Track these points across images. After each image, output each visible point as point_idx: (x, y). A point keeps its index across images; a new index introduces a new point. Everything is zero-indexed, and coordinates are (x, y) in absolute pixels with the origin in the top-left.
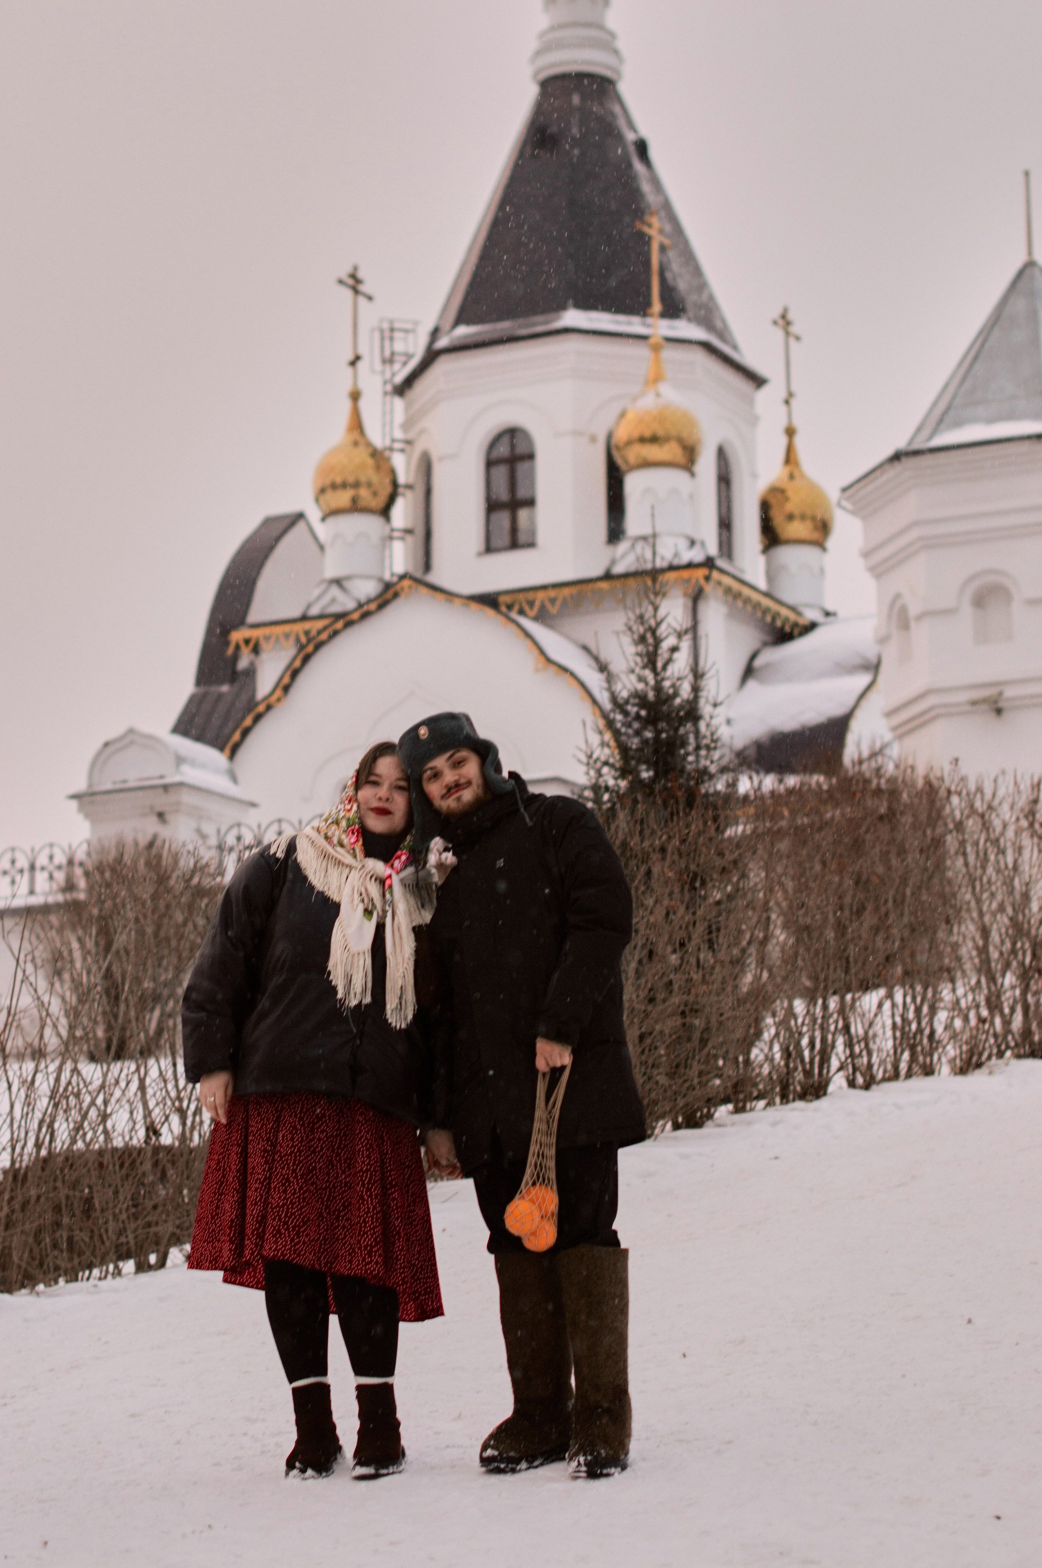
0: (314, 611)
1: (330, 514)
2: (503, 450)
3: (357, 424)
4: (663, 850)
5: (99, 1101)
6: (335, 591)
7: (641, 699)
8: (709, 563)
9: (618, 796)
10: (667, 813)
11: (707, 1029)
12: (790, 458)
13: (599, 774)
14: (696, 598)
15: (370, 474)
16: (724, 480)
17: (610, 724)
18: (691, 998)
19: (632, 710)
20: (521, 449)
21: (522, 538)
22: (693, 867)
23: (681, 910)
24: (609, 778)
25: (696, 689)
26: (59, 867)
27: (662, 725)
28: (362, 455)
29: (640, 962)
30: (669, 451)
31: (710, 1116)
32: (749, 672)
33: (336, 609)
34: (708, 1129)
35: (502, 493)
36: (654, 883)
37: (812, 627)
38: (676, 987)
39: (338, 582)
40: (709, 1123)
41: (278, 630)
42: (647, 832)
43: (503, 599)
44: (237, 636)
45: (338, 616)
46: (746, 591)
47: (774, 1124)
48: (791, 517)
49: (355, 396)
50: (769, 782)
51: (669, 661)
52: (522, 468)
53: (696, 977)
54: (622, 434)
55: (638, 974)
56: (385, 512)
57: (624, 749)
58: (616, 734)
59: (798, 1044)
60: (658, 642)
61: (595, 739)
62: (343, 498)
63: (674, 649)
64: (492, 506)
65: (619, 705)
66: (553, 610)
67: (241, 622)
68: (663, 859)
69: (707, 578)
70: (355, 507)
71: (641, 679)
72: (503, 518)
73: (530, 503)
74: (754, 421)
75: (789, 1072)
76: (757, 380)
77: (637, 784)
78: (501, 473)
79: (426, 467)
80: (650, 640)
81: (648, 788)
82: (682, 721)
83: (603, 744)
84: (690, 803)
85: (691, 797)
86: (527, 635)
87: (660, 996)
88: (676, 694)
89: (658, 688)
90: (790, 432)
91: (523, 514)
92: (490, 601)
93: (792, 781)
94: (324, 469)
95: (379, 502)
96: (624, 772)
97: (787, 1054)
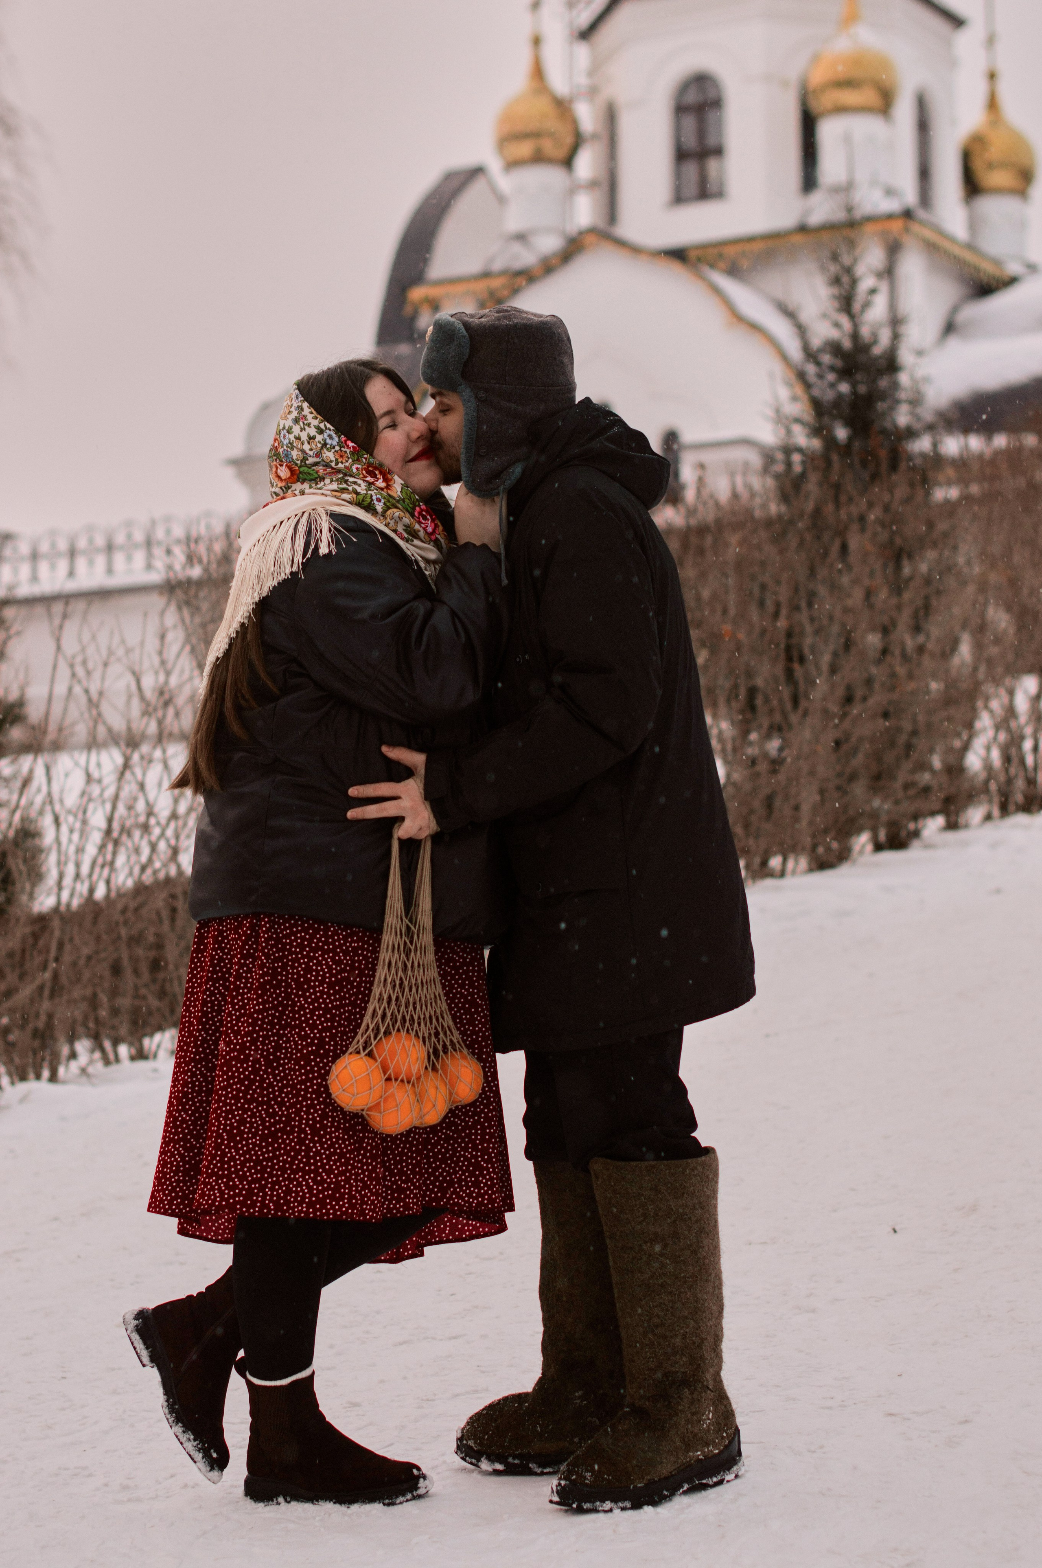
0: (497, 266)
1: (512, 165)
2: (691, 97)
3: (538, 72)
4: (862, 519)
5: (170, 832)
6: (517, 248)
7: (835, 348)
8: (908, 214)
9: (809, 457)
10: (866, 476)
11: (914, 733)
12: (992, 104)
13: (789, 432)
14: (893, 249)
15: (553, 124)
16: (923, 126)
17: (801, 376)
18: (895, 696)
19: (827, 359)
20: (711, 94)
21: (712, 187)
22: (898, 541)
23: (883, 594)
24: (801, 438)
25: (896, 337)
26: (178, 542)
27: (859, 377)
28: (543, 105)
29: (835, 654)
30: (867, 96)
31: (916, 834)
32: (950, 328)
33: (518, 265)
34: (914, 853)
35: (690, 141)
36: (853, 558)
37: (1012, 281)
38: (877, 686)
39: (521, 237)
40: (916, 843)
41: (460, 288)
42: (843, 498)
43: (693, 255)
44: (417, 294)
45: (519, 273)
46: (946, 245)
47: (994, 846)
48: (990, 166)
49: (537, 41)
50: (975, 443)
51: (867, 305)
52: (711, 116)
53: (901, 671)
54: (817, 78)
55: (834, 669)
56: (568, 162)
57: (817, 405)
58: (807, 386)
59: (1020, 748)
60: (854, 282)
61: (784, 393)
62: (525, 149)
63: (873, 291)
64: (681, 155)
65: (810, 354)
66: (745, 264)
67: (418, 278)
68: (863, 530)
69: (907, 230)
70: (538, 158)
71: (837, 325)
72: (691, 169)
73: (718, 151)
74: (952, 63)
75: (1009, 781)
76: (956, 21)
77: (830, 442)
78: (689, 122)
79: (611, 116)
80: (845, 279)
81: (846, 450)
82: (880, 372)
83: (794, 399)
84: (894, 466)
85: (896, 458)
86: (716, 291)
87: (859, 693)
88: (875, 342)
89: (855, 336)
90: (992, 76)
91: (712, 165)
92: (678, 255)
93: (1001, 441)
94: (506, 117)
95: (561, 153)
96: (816, 431)
97: (1007, 759)
